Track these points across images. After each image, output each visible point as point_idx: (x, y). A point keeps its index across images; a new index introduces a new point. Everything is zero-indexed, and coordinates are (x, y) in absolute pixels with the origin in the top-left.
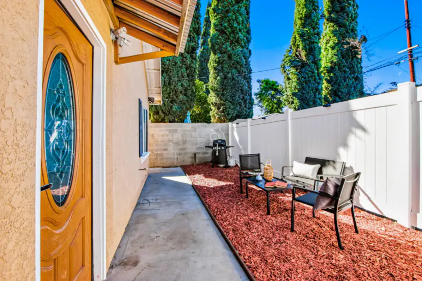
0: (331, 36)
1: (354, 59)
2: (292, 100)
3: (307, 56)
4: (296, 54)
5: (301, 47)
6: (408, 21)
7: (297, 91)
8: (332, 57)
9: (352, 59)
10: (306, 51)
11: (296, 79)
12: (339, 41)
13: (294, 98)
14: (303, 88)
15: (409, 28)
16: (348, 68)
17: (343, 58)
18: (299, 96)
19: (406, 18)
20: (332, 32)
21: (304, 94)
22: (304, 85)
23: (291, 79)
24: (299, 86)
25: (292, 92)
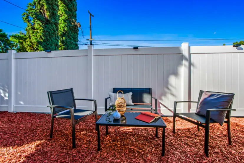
0: (64, 13)
1: (76, 33)
2: (37, 47)
3: (50, 16)
4: (40, 11)
5: (45, 7)
6: (91, 26)
7: (42, 41)
8: (64, 27)
9: (75, 33)
10: (49, 13)
11: (42, 31)
12: (68, 18)
13: (39, 45)
14: (48, 40)
15: (91, 30)
16: (73, 38)
17: (70, 30)
18: (44, 46)
19: (90, 25)
20: (65, 10)
21: (48, 45)
22: (48, 38)
23: (36, 29)
24: (44, 37)
25: (37, 40)
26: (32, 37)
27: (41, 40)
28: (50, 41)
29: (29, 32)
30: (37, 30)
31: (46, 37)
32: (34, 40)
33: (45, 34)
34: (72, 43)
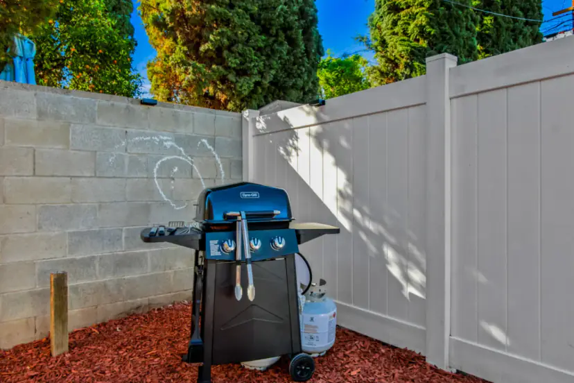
11: (426, 5)
22: (447, 28)
23: (403, 9)
24: (433, 27)
25: (409, 45)
26: (391, 41)
27: (421, 41)
28: (451, 38)
29: (379, 28)
30: (408, 7)
31: (440, 25)
32: (400, 48)
33: (437, 15)
34: (521, 32)
